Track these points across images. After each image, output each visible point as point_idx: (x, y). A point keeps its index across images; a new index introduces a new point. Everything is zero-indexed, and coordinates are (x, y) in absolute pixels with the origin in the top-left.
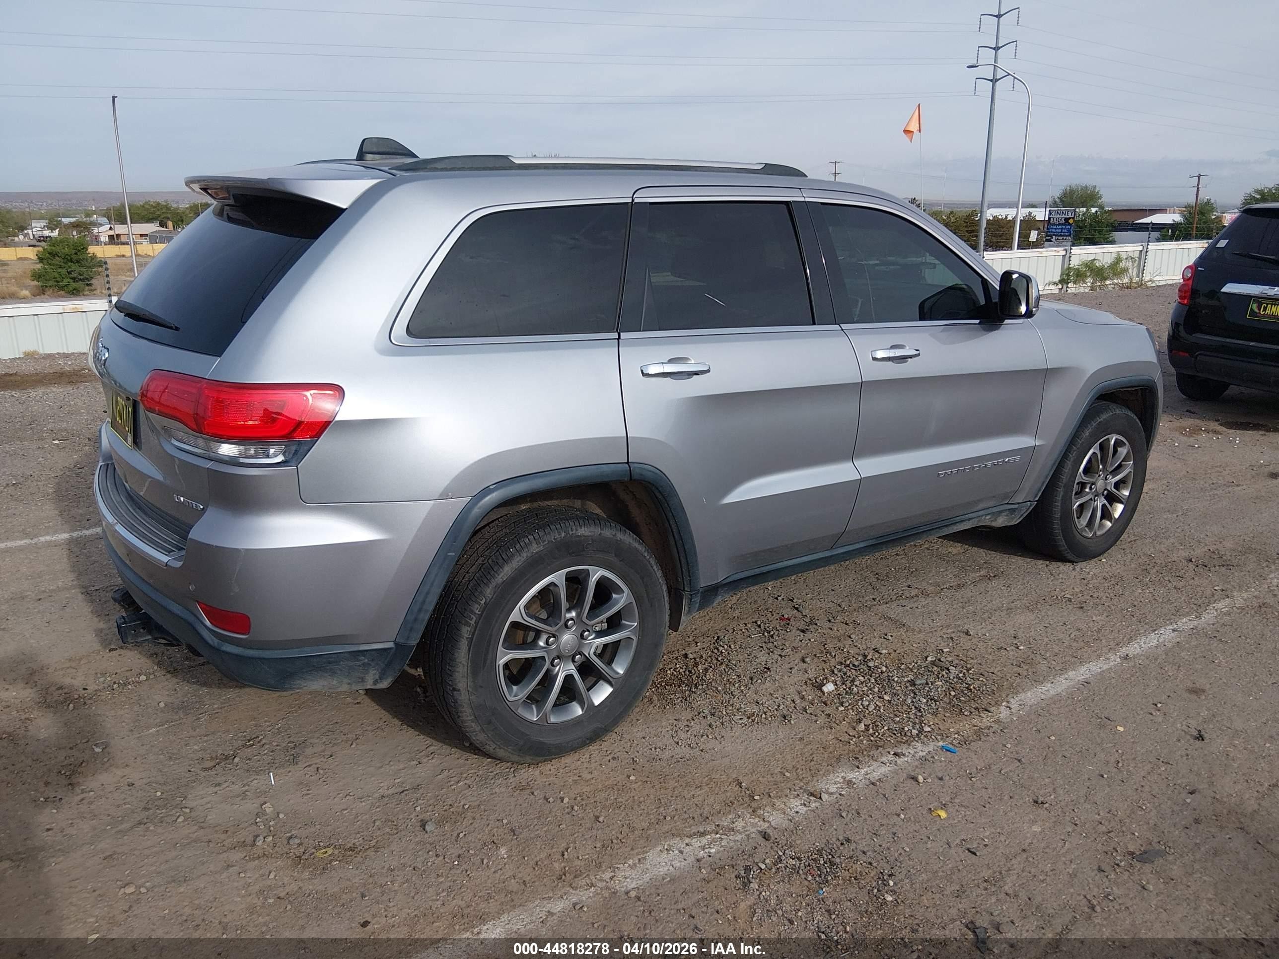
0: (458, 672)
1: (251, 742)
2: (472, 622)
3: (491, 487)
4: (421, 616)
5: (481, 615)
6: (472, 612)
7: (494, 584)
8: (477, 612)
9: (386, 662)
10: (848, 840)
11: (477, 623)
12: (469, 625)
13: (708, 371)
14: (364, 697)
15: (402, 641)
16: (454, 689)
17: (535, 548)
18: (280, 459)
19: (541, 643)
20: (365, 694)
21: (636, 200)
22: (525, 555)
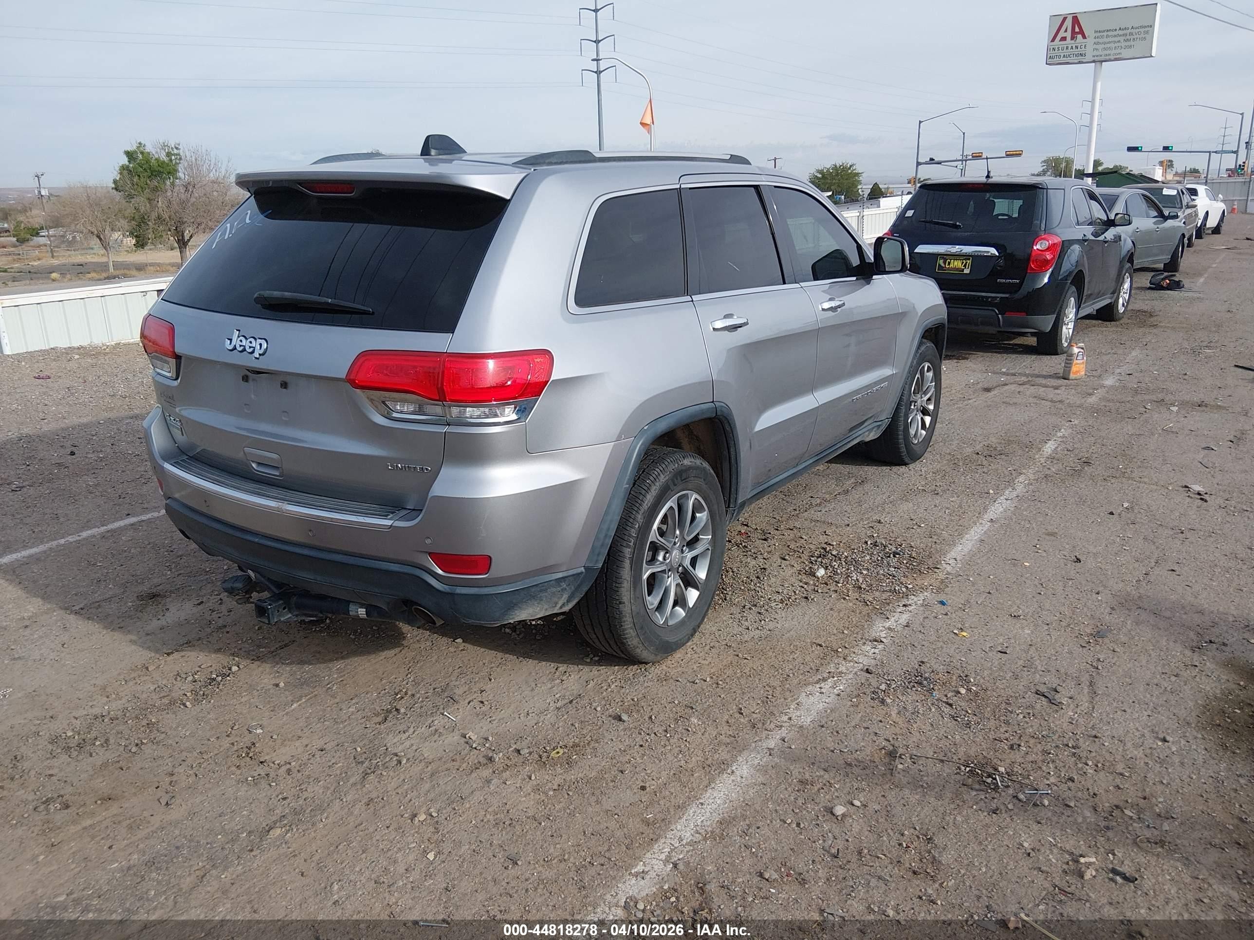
0: (624, 587)
1: (399, 696)
2: (631, 544)
3: (645, 428)
4: (607, 540)
5: (637, 537)
6: (630, 536)
7: (642, 511)
8: (634, 535)
9: (577, 585)
10: (923, 662)
11: (635, 544)
12: (628, 546)
13: (746, 324)
14: (464, 644)
15: (590, 565)
16: (620, 603)
17: (663, 479)
18: (514, 417)
19: (660, 558)
20: (463, 642)
21: (683, 186)
22: (657, 484)
